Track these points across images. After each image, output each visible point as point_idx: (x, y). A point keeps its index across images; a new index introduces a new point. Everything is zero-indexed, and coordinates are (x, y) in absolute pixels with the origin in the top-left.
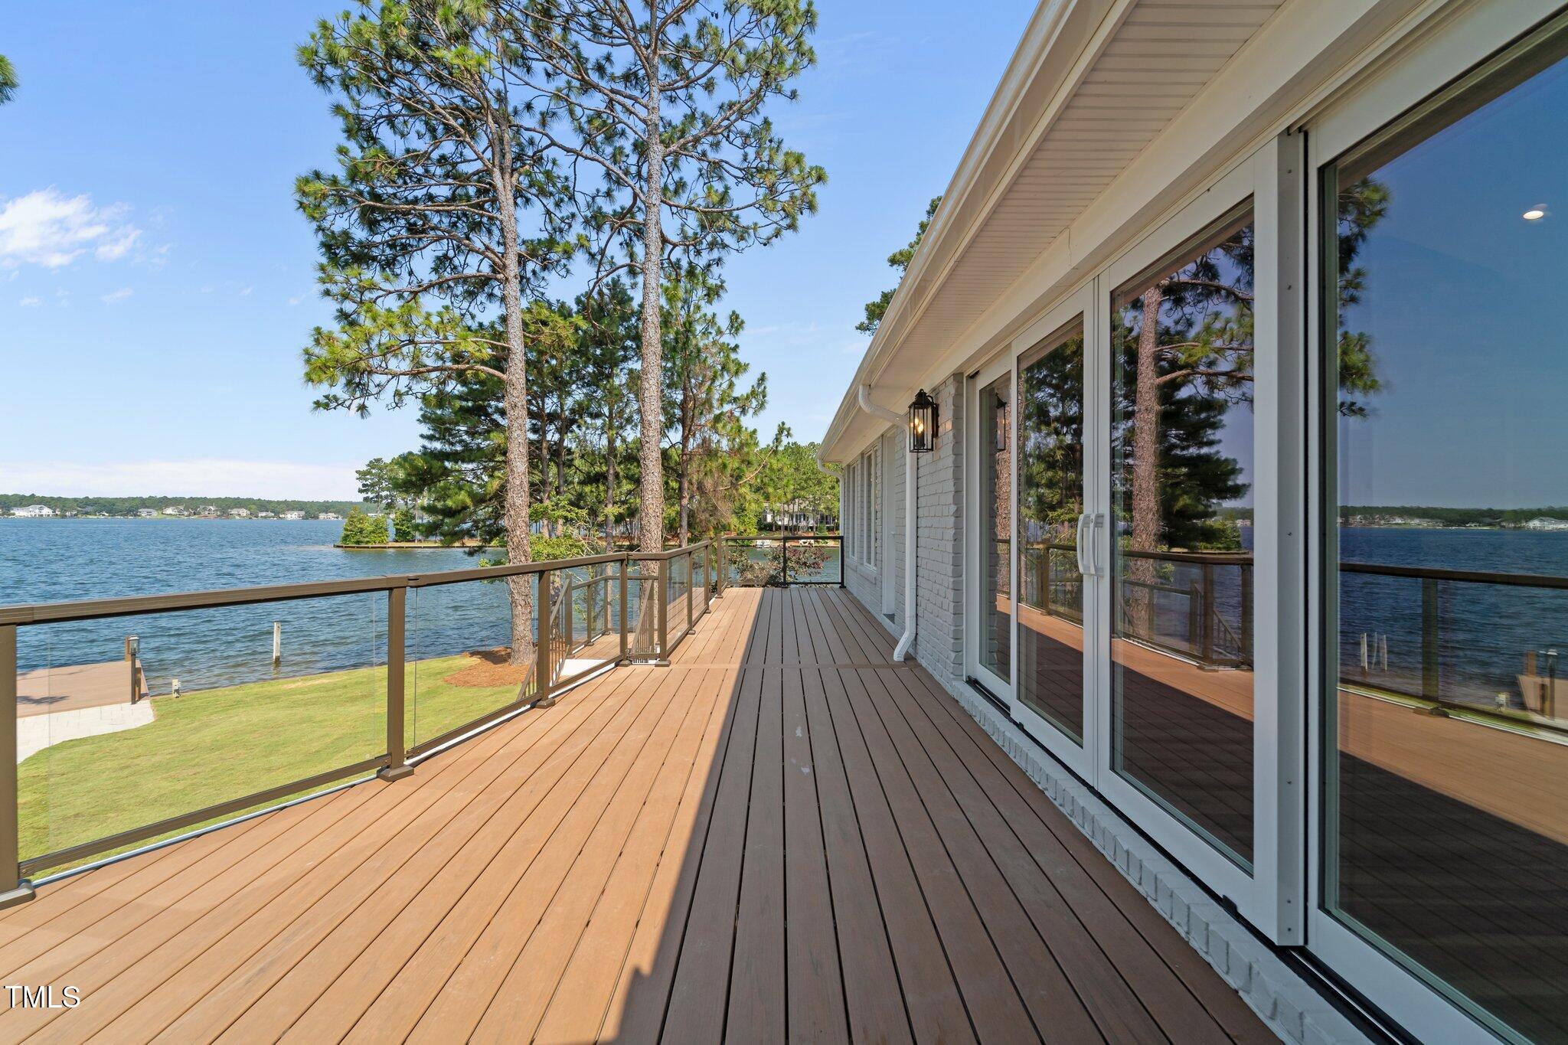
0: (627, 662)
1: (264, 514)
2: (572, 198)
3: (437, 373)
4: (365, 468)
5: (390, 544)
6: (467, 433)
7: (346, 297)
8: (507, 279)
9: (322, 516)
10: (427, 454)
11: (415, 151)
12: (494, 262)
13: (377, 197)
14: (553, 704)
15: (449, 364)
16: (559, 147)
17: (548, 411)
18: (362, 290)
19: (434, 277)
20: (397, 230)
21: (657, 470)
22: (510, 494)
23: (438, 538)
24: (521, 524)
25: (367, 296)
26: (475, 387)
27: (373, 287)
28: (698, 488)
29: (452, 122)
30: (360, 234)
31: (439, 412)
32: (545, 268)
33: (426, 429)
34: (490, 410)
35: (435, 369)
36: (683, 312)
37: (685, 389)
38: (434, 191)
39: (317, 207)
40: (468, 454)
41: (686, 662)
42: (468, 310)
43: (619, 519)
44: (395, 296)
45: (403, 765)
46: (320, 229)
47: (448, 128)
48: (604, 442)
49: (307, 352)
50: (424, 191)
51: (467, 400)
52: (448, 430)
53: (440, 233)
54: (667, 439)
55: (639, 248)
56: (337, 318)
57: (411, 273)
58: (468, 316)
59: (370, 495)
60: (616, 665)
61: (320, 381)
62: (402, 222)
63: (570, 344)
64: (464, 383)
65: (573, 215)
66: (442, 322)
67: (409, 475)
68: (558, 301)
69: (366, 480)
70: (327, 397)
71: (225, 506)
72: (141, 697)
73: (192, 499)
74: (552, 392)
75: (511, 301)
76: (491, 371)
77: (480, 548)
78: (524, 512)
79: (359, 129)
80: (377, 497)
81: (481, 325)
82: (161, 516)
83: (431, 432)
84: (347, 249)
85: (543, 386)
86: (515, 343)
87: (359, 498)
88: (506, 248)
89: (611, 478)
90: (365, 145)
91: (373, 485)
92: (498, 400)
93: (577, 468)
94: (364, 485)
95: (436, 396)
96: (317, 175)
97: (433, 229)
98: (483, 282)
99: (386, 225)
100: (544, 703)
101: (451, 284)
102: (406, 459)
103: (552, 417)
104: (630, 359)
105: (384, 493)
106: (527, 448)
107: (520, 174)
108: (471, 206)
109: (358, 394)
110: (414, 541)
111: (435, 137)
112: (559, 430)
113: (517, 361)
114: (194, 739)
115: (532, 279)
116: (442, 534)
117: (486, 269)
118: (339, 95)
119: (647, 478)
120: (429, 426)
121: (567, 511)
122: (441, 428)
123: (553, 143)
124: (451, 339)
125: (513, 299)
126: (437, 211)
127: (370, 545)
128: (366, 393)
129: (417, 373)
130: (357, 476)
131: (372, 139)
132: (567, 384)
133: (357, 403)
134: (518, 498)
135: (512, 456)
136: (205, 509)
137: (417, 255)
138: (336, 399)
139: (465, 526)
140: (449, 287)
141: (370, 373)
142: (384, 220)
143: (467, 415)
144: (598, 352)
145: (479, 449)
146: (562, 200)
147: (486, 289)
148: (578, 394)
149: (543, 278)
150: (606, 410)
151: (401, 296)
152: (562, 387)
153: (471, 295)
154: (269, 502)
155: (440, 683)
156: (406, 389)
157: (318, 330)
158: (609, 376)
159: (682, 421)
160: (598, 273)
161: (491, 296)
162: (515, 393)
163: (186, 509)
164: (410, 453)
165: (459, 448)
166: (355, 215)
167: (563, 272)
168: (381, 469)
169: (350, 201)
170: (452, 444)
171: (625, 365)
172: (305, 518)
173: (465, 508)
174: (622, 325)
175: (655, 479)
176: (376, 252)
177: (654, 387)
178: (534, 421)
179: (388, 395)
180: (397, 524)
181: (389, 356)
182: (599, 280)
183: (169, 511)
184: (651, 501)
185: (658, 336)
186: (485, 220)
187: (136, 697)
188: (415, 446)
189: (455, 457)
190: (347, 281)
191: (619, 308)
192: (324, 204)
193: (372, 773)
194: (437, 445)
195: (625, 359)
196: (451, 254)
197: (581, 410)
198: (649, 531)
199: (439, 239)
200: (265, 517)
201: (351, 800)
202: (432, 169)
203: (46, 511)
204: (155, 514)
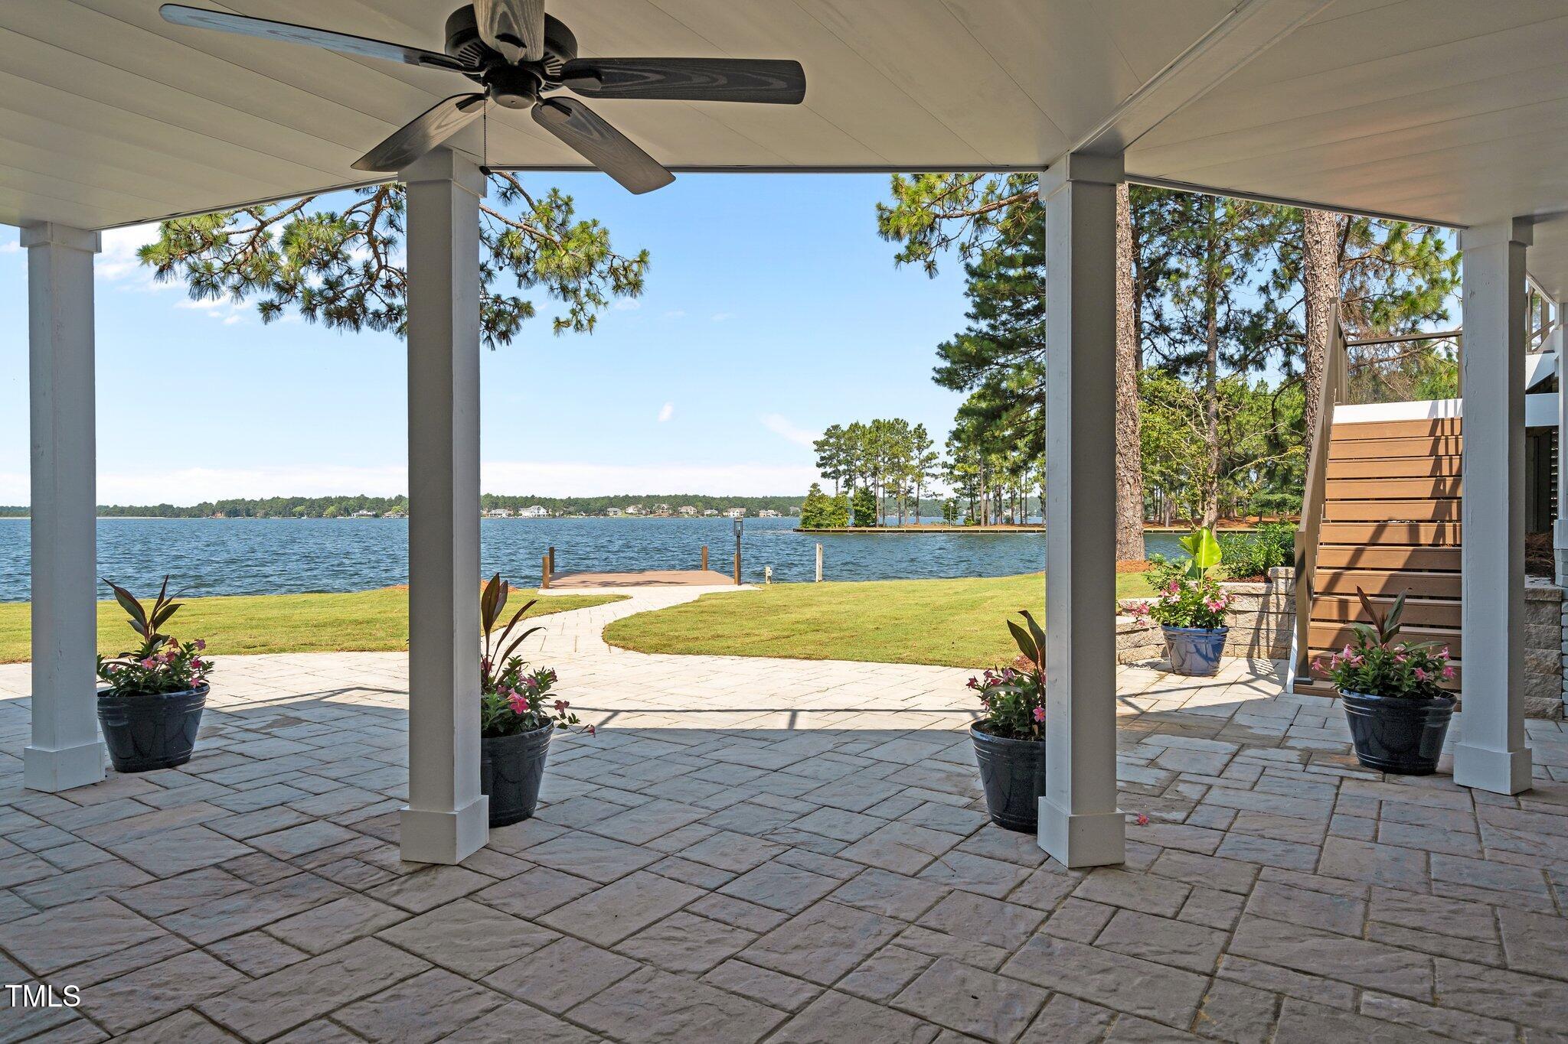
1: (709, 512)
4: (821, 438)
5: (851, 529)
9: (762, 513)
59: (829, 470)
69: (824, 451)
71: (677, 502)
73: (648, 497)
80: (834, 472)
82: (624, 516)
91: (831, 458)
94: (822, 458)
105: (842, 468)
110: (875, 526)
127: (830, 529)
130: (815, 447)
136: (659, 507)
154: (714, 499)
163: (644, 508)
168: (839, 438)
172: (746, 515)
180: (857, 505)
183: (630, 510)
200: (710, 515)
203: (543, 511)
204: (620, 513)
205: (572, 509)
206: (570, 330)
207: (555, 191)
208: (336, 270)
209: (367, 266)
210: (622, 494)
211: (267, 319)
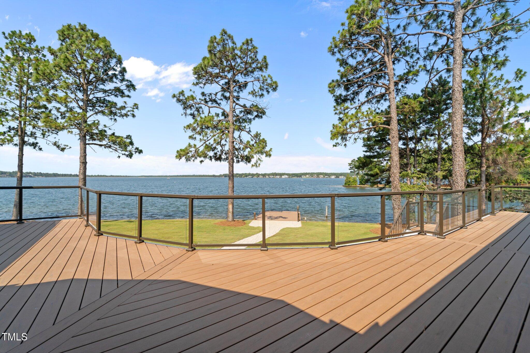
0: (423, 234)
1: (326, 177)
2: (418, 52)
3: (367, 130)
4: (350, 162)
5: (358, 186)
6: (378, 148)
7: (340, 113)
8: (390, 92)
9: (340, 177)
10: (366, 157)
11: (359, 61)
12: (385, 88)
13: (348, 80)
14: (387, 241)
15: (371, 126)
16: (411, 35)
17: (409, 136)
18: (344, 110)
19: (366, 99)
20: (355, 88)
21: (462, 155)
22: (392, 169)
23: (369, 184)
24: (396, 179)
25: (346, 111)
26: (381, 132)
27: (347, 108)
28: (493, 162)
29: (370, 47)
30: (344, 93)
31: (369, 143)
32: (406, 83)
33: (365, 149)
34: (387, 139)
35: (366, 129)
36: (481, 80)
37: (483, 116)
38: (365, 71)
39: (333, 90)
40: (379, 156)
41: (454, 239)
42: (377, 107)
43: (445, 177)
44: (354, 109)
45: (335, 246)
46: (334, 96)
47: (370, 49)
48: (436, 145)
49: (331, 131)
50: (362, 73)
51: (378, 137)
52: (372, 148)
53: (368, 84)
54: (472, 141)
55: (451, 60)
56: (338, 120)
57: (359, 100)
58: (377, 109)
59: (352, 170)
60: (419, 234)
61: (334, 139)
62: (356, 85)
63: (418, 109)
64: (377, 132)
65: (418, 58)
66: (368, 113)
67: (360, 164)
68: (412, 94)
69: (351, 166)
70: (336, 143)
71: (318, 174)
72: (300, 220)
74: (412, 129)
75: (392, 100)
76: (384, 126)
77: (384, 187)
78: (398, 175)
79: (343, 63)
80: (354, 171)
81: (382, 111)
83: (366, 150)
84: (341, 99)
85: (406, 127)
86: (393, 115)
87: (349, 171)
88: (390, 82)
89: (439, 160)
90: (345, 66)
91: (353, 167)
92: (389, 136)
93: (423, 157)
94: (350, 168)
95: (368, 137)
96: (333, 81)
97: (365, 84)
98: (382, 96)
99: (351, 88)
100: (383, 240)
101: (371, 100)
102: (359, 158)
103: (411, 139)
104: (449, 108)
105: (356, 170)
106: (398, 151)
107: (395, 53)
108: (378, 71)
109: (344, 141)
111: (365, 54)
112: (415, 144)
113: (394, 121)
114: (308, 232)
115: (402, 89)
116: (371, 183)
117: (383, 91)
118: (338, 56)
119: (455, 159)
120: (366, 148)
121: (418, 174)
122: (370, 148)
123: (408, 35)
124: (371, 118)
125: (393, 99)
126: (366, 78)
127: (352, 186)
128: (346, 140)
129: (361, 132)
130: (349, 165)
131: (347, 64)
132: (417, 125)
133: (344, 144)
134: (396, 171)
135: (393, 155)
136: (314, 175)
137: (360, 94)
138: (338, 143)
139: (379, 180)
140: (371, 101)
141: (347, 134)
142: (351, 87)
143: (378, 143)
144: (433, 109)
145: (383, 153)
146: (413, 55)
147: (384, 98)
148: (423, 127)
149: (405, 87)
150: (436, 132)
151: (356, 108)
152: (415, 126)
153: (378, 102)
154: (328, 173)
155: (368, 231)
156: (357, 137)
157: (334, 125)
158: (439, 117)
159: (482, 131)
160: (430, 77)
161: (385, 100)
162: (394, 132)
163: (310, 176)
164: (360, 157)
165: (376, 154)
166: (343, 88)
167: (414, 82)
168: (355, 162)
169: (341, 85)
170: (373, 153)
171: (447, 111)
172: (336, 178)
173: (377, 174)
174: (444, 95)
175: (460, 160)
176: (349, 97)
177: (459, 119)
178: (404, 141)
179: (352, 140)
180: (360, 179)
181: (352, 128)
182: (430, 80)
183: (307, 176)
184: (458, 169)
185: (462, 95)
186: (383, 74)
187: (299, 220)
188: (362, 155)
189: (374, 157)
190: (341, 108)
191: (442, 88)
192: (335, 88)
193: (327, 246)
194: (368, 154)
195: (447, 108)
196: (371, 90)
197: (425, 134)
198: (457, 183)
199: (367, 86)
201: (321, 251)
202: (365, 65)
203: (287, 176)
204: (305, 177)
205: (293, 176)
206: (255, 167)
207: (257, 132)
208: (216, 151)
209: (221, 150)
210: (305, 172)
211: (201, 163)
